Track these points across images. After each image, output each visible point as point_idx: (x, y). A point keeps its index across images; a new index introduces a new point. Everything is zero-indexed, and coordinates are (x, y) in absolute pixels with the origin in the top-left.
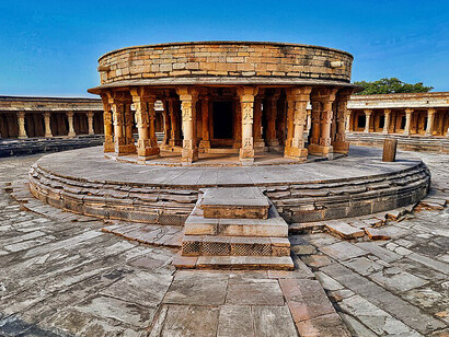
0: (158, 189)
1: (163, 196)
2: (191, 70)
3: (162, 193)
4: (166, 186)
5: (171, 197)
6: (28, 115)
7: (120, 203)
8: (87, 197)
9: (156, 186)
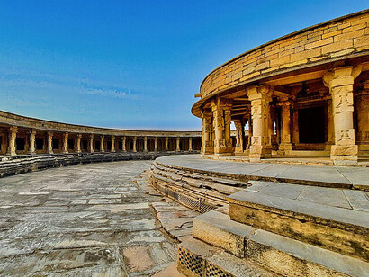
0: (206, 176)
1: (207, 184)
2: (261, 71)
3: (207, 180)
4: (213, 173)
5: (215, 186)
6: (182, 139)
7: (173, 184)
8: (160, 177)
9: (204, 172)
